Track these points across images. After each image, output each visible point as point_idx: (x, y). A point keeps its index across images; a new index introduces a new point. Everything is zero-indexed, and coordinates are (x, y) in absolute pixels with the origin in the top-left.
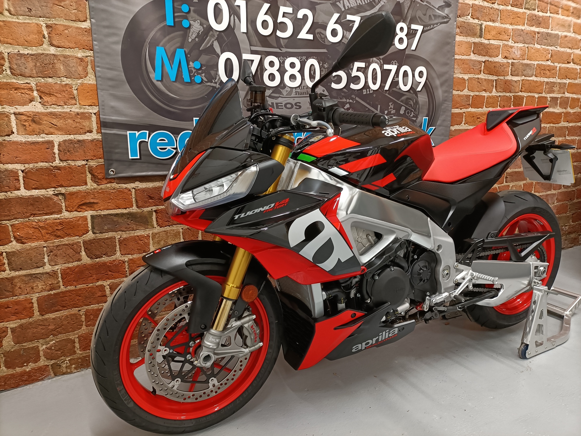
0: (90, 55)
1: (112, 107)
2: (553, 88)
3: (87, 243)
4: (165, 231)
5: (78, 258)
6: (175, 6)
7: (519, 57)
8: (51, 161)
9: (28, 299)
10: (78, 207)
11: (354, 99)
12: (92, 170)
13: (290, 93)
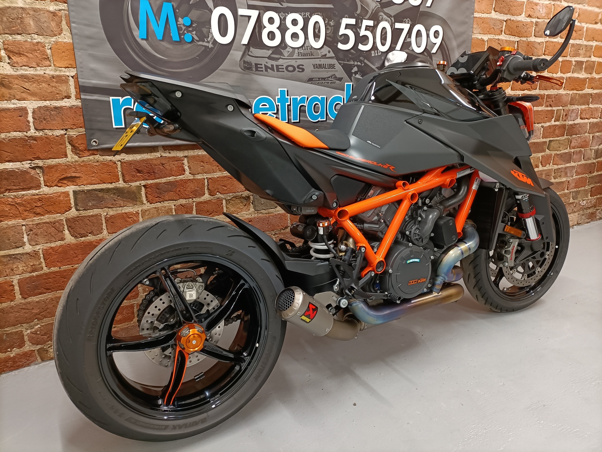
0: (63, 8)
1: (92, 70)
2: (579, 51)
3: (70, 221)
4: (156, 208)
5: (61, 237)
7: (544, 15)
8: (25, 130)
9: (9, 282)
10: (58, 181)
11: (363, 61)
12: (72, 141)
13: (292, 54)
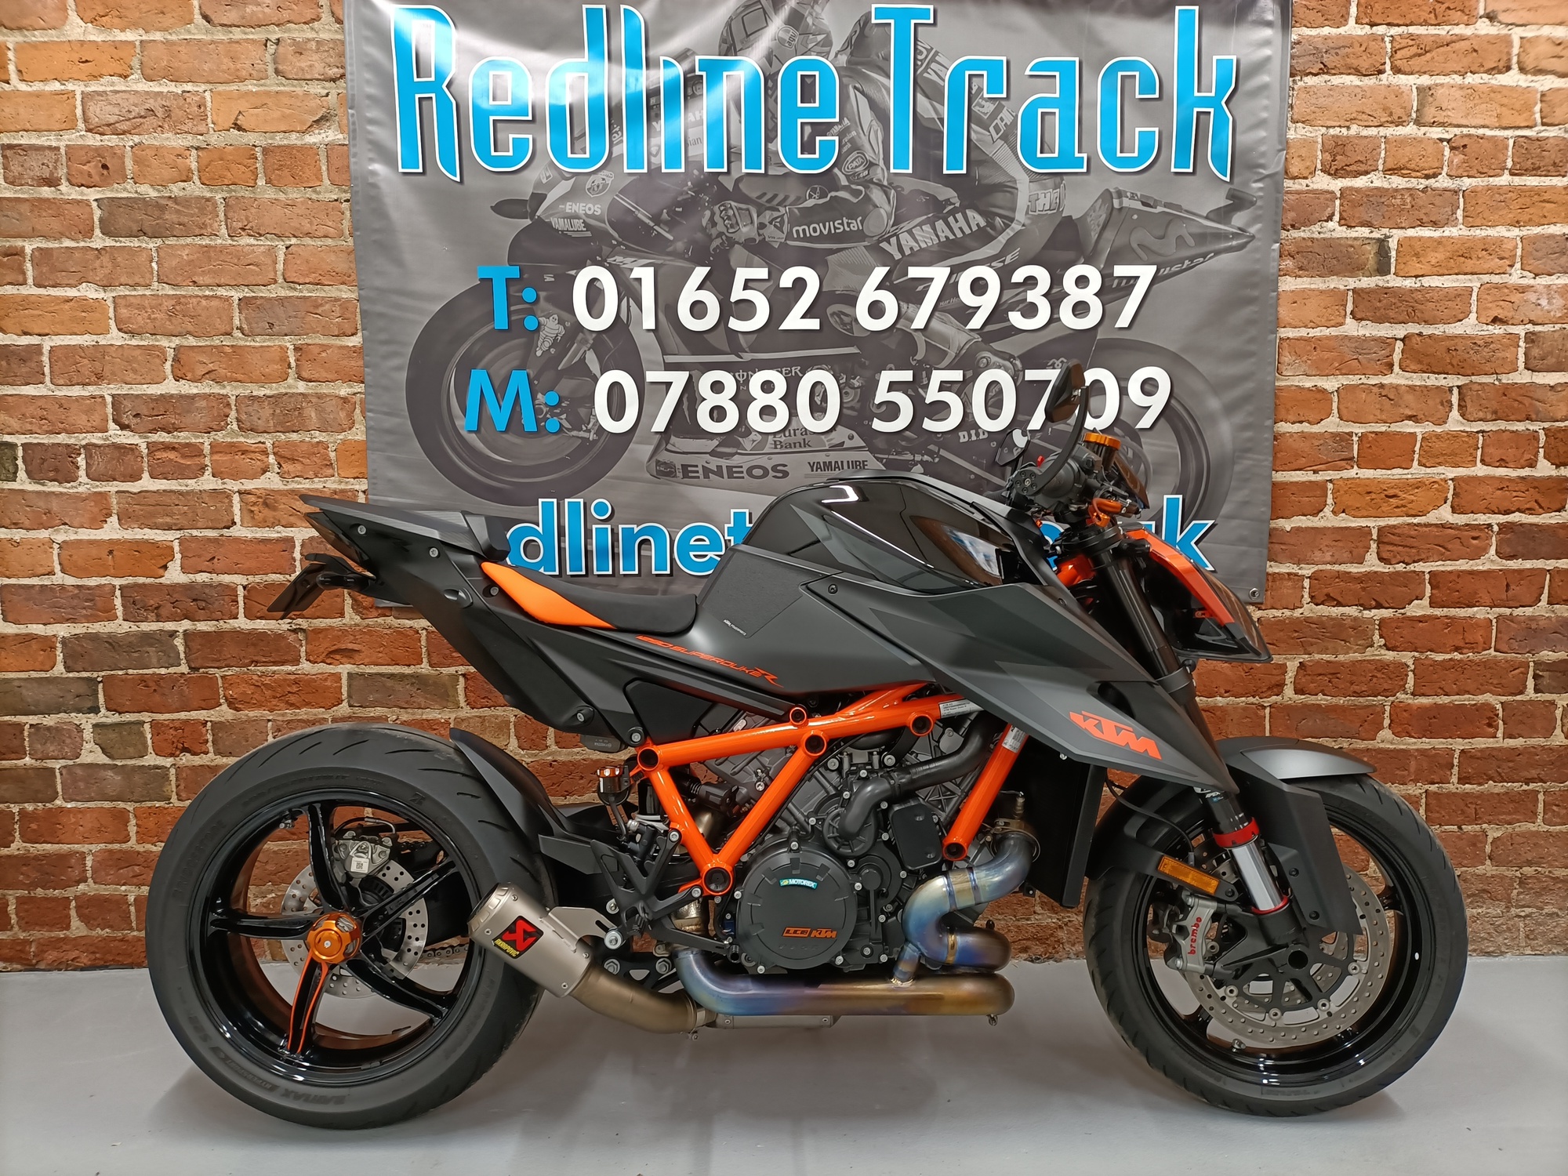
0: (359, 390)
1: (390, 481)
4: (480, 717)
6: (511, 293)
7: (1559, 315)
8: (288, 572)
10: (326, 655)
11: (935, 453)
13: (761, 445)
